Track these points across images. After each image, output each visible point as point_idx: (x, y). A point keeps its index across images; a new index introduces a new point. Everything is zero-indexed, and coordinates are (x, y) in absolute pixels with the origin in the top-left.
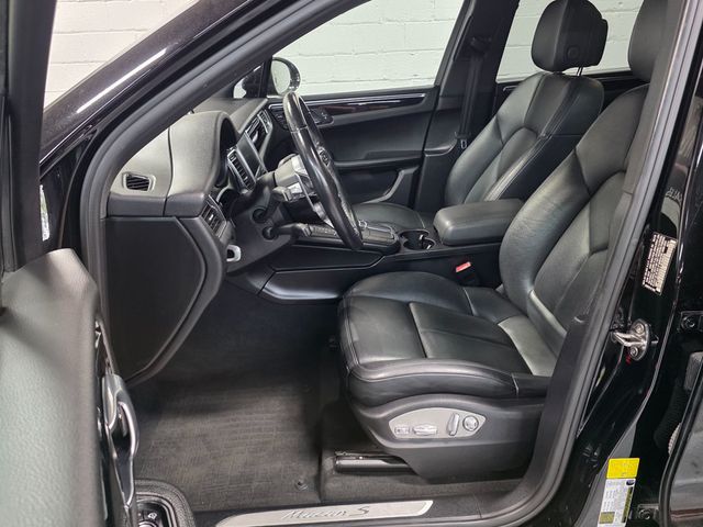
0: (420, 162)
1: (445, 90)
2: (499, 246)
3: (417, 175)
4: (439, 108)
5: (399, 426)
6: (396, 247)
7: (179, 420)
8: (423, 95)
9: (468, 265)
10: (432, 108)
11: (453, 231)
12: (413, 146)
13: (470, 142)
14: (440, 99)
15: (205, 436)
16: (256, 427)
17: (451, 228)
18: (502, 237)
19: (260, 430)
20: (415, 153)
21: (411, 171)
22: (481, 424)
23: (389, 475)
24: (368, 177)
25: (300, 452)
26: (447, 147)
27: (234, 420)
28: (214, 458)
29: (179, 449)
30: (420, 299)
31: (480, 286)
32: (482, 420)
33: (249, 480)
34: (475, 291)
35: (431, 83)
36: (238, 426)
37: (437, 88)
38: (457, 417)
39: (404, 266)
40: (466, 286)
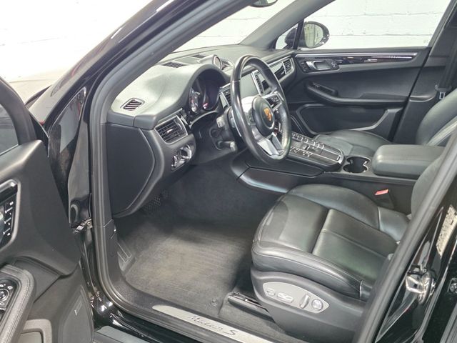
0: (404, 105)
1: (433, 52)
2: (415, 183)
3: (400, 115)
4: (426, 65)
5: (269, 289)
6: (338, 167)
7: (177, 241)
8: (415, 54)
9: (386, 191)
10: (421, 64)
11: (381, 164)
12: (400, 92)
13: (447, 93)
14: (429, 59)
15: (184, 254)
16: (211, 259)
17: (380, 161)
18: (419, 176)
19: (212, 261)
20: (400, 97)
21: (396, 111)
22: (325, 308)
23: (260, 317)
24: (362, 111)
25: (225, 283)
26: (428, 97)
27: (203, 251)
28: (181, 269)
29: (168, 258)
30: (340, 207)
31: (393, 210)
32: (326, 306)
33: (189, 288)
34: (387, 212)
35: (426, 45)
36: (202, 255)
37: (429, 49)
38: (307, 297)
39: (338, 182)
40: (381, 206)
